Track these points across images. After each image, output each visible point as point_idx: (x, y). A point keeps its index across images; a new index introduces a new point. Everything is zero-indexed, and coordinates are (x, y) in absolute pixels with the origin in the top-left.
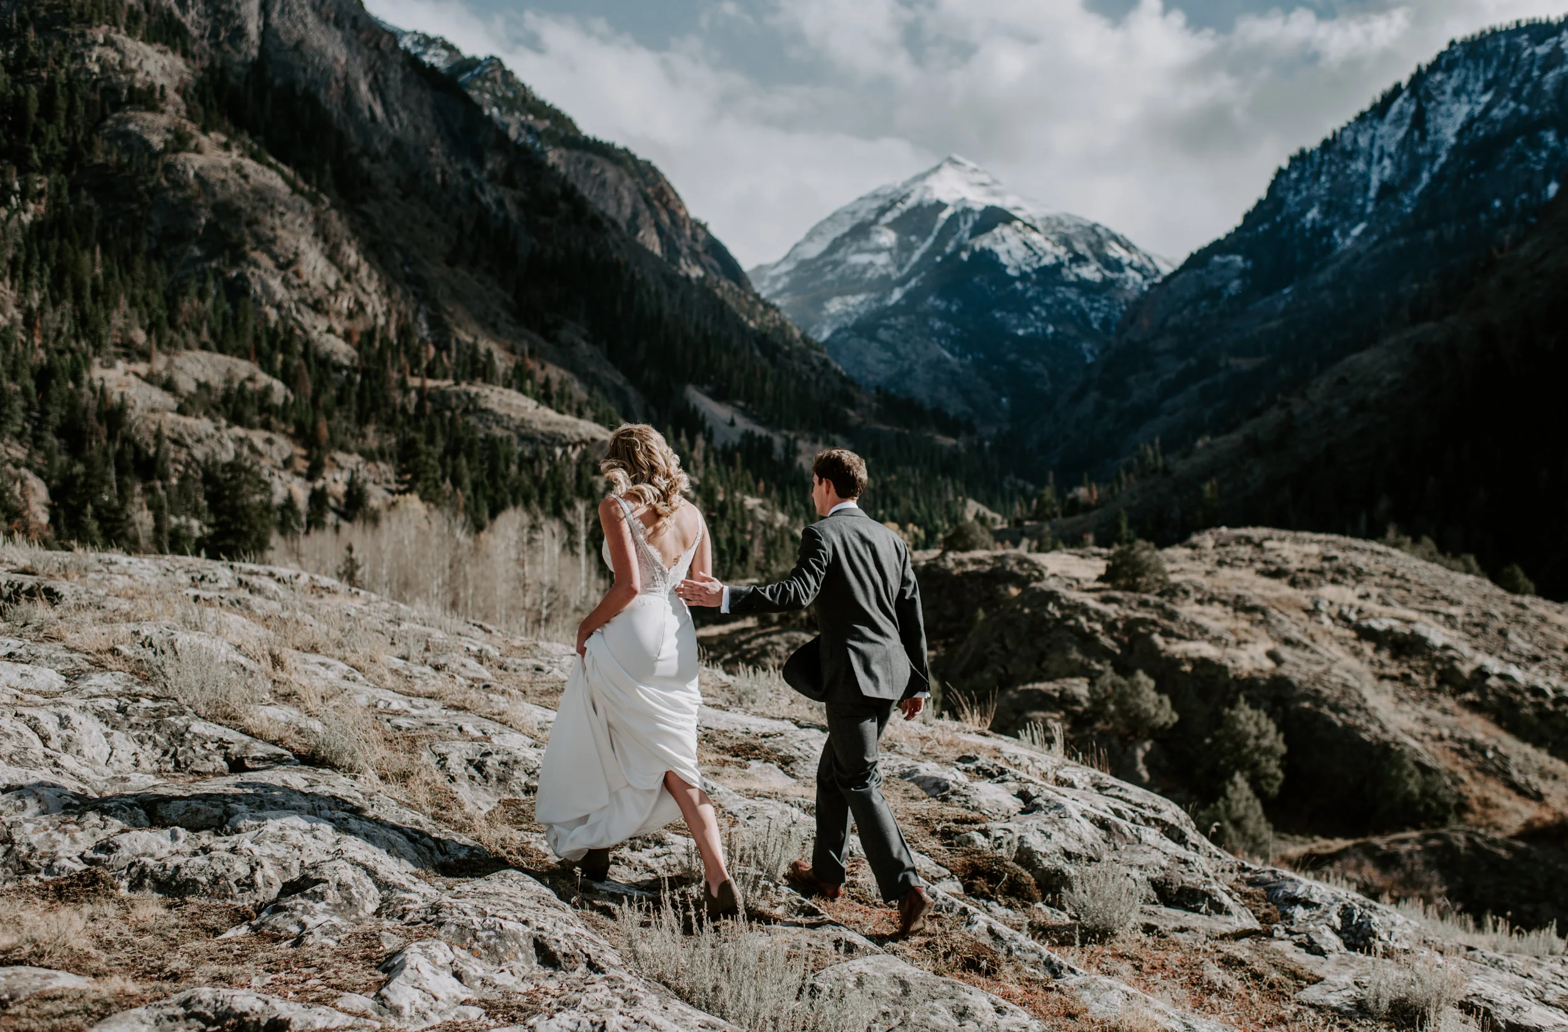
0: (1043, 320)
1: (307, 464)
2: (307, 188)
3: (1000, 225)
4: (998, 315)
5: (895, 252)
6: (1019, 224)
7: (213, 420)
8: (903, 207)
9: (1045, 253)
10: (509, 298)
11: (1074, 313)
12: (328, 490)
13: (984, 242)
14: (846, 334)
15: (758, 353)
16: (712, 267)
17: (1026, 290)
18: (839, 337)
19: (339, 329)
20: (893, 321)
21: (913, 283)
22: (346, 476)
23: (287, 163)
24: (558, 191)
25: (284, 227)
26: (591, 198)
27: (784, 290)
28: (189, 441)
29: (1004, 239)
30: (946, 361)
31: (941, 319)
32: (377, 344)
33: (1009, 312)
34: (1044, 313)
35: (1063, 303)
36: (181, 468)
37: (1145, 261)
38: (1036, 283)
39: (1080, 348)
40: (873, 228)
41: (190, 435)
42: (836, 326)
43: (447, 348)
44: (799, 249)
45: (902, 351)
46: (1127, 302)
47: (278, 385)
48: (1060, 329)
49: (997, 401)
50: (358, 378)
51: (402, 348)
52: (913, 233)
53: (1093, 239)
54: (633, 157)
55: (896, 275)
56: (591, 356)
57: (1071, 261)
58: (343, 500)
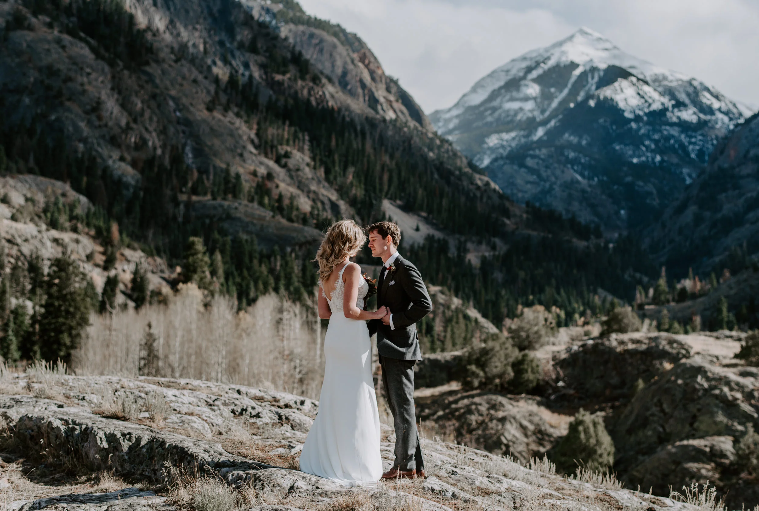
0: (652, 151)
1: (104, 258)
2: (107, 55)
3: (619, 79)
4: (617, 148)
5: (539, 100)
6: (634, 79)
7: (37, 225)
8: (545, 67)
9: (654, 101)
10: (253, 135)
11: (676, 146)
12: (119, 278)
13: (607, 92)
14: (501, 162)
15: (436, 176)
16: (402, 112)
17: (639, 129)
18: (496, 164)
19: (128, 158)
20: (537, 152)
21: (552, 123)
22: (132, 267)
23: (92, 37)
24: (289, 55)
25: (90, 83)
26: (312, 61)
27: (455, 129)
28: (19, 241)
29: (622, 90)
30: (578, 182)
31: (574, 151)
32: (156, 169)
33: (626, 145)
34: (653, 146)
35: (667, 138)
36: (13, 261)
37: (731, 107)
38: (648, 123)
39: (681, 173)
40: (523, 82)
41: (20, 236)
42: (494, 156)
43: (207, 172)
44: (466, 98)
45: (544, 174)
46: (717, 138)
47: (83, 199)
48: (666, 158)
49: (617, 213)
50: (142, 194)
51: (174, 172)
52: (553, 86)
53: (691, 90)
54: (343, 31)
55: (539, 118)
56: (313, 179)
57: (674, 106)
58: (130, 285)
